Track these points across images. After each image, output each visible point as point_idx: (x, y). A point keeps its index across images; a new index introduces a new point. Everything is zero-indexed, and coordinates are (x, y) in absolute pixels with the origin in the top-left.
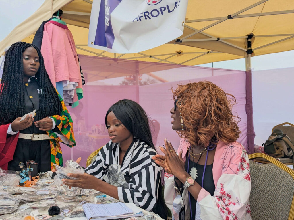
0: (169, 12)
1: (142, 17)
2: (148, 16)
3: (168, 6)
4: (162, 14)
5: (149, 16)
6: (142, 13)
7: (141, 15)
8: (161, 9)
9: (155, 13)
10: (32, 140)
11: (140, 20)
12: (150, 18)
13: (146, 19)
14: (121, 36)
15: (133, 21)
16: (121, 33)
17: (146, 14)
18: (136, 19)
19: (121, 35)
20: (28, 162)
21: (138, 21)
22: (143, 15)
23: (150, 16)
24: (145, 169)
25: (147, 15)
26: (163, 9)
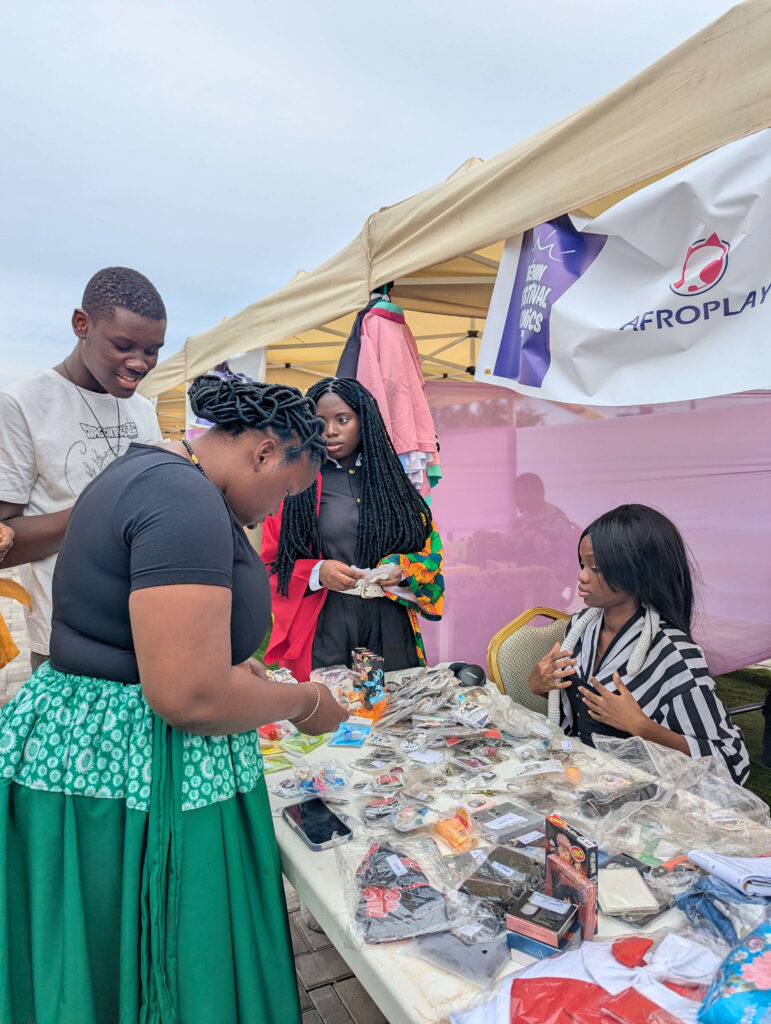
0: (727, 313)
1: (650, 321)
2: (666, 320)
3: (726, 301)
4: (707, 317)
5: (669, 320)
6: (652, 313)
7: (648, 317)
8: (706, 305)
9: (688, 315)
10: (363, 596)
11: (643, 328)
12: (670, 325)
13: (660, 326)
14: (577, 360)
15: (622, 329)
16: (576, 354)
17: (664, 315)
18: (630, 324)
19: (574, 359)
20: (357, 651)
21: (635, 329)
22: (654, 317)
23: (673, 320)
24: (680, 696)
25: (664, 317)
26: (711, 307)
